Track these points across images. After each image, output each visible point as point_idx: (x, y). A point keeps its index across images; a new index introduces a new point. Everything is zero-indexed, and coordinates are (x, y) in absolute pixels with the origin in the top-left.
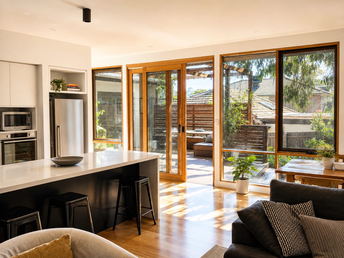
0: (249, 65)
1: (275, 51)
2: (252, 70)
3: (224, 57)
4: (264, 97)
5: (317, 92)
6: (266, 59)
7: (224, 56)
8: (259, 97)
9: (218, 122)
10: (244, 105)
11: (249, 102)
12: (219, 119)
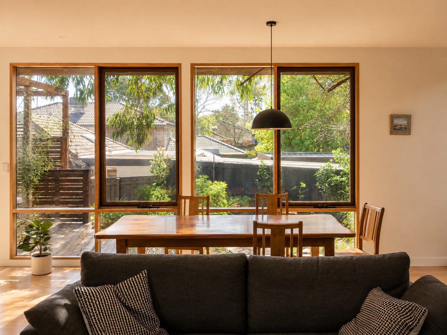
0: (63, 81)
1: (94, 66)
2: (68, 89)
3: (16, 67)
4: (90, 128)
5: (159, 124)
6: (89, 76)
7: (18, 66)
8: (81, 127)
9: (7, 167)
10: (55, 139)
11: (64, 134)
12: (9, 162)
